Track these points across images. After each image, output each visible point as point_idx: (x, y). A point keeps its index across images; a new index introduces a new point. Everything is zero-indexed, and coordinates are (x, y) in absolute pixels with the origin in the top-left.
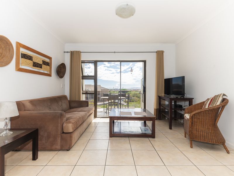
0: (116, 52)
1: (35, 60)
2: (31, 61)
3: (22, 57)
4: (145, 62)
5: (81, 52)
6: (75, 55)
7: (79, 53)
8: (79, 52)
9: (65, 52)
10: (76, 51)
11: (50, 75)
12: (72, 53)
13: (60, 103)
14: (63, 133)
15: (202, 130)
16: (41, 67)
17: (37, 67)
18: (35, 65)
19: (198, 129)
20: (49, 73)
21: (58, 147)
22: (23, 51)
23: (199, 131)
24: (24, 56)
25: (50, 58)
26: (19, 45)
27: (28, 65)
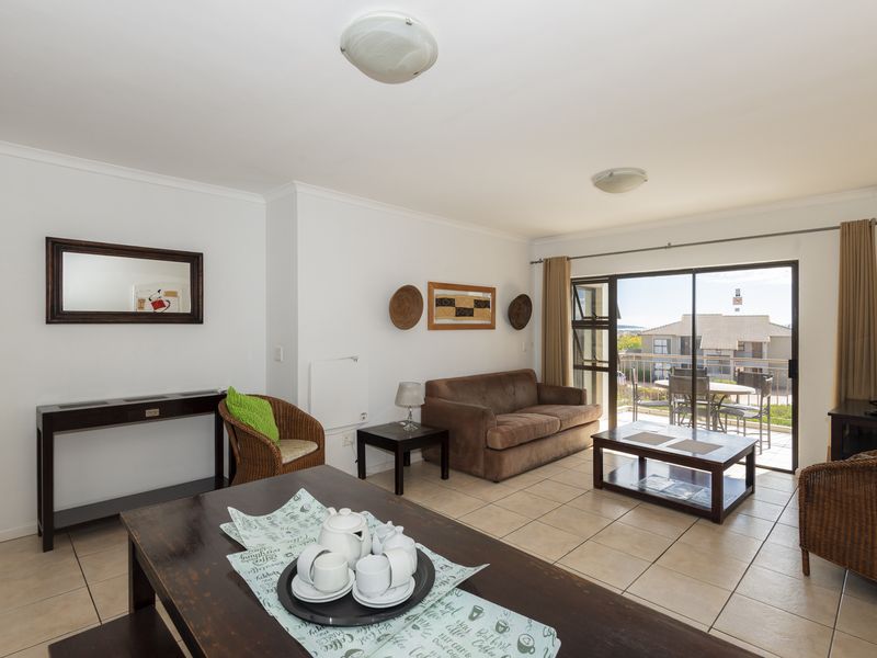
0: (673, 244)
1: (459, 304)
2: (452, 308)
3: (437, 305)
4: (794, 265)
5: (568, 259)
6: (553, 268)
7: (563, 262)
8: (562, 258)
9: (532, 263)
10: (557, 258)
11: (491, 327)
12: (548, 264)
13: (510, 388)
14: (488, 447)
15: (839, 529)
16: (472, 315)
17: (464, 315)
18: (461, 312)
19: (828, 522)
20: (489, 322)
21: (480, 471)
22: (439, 293)
23: (827, 529)
24: (442, 302)
25: (492, 290)
26: (432, 286)
27: (447, 315)
